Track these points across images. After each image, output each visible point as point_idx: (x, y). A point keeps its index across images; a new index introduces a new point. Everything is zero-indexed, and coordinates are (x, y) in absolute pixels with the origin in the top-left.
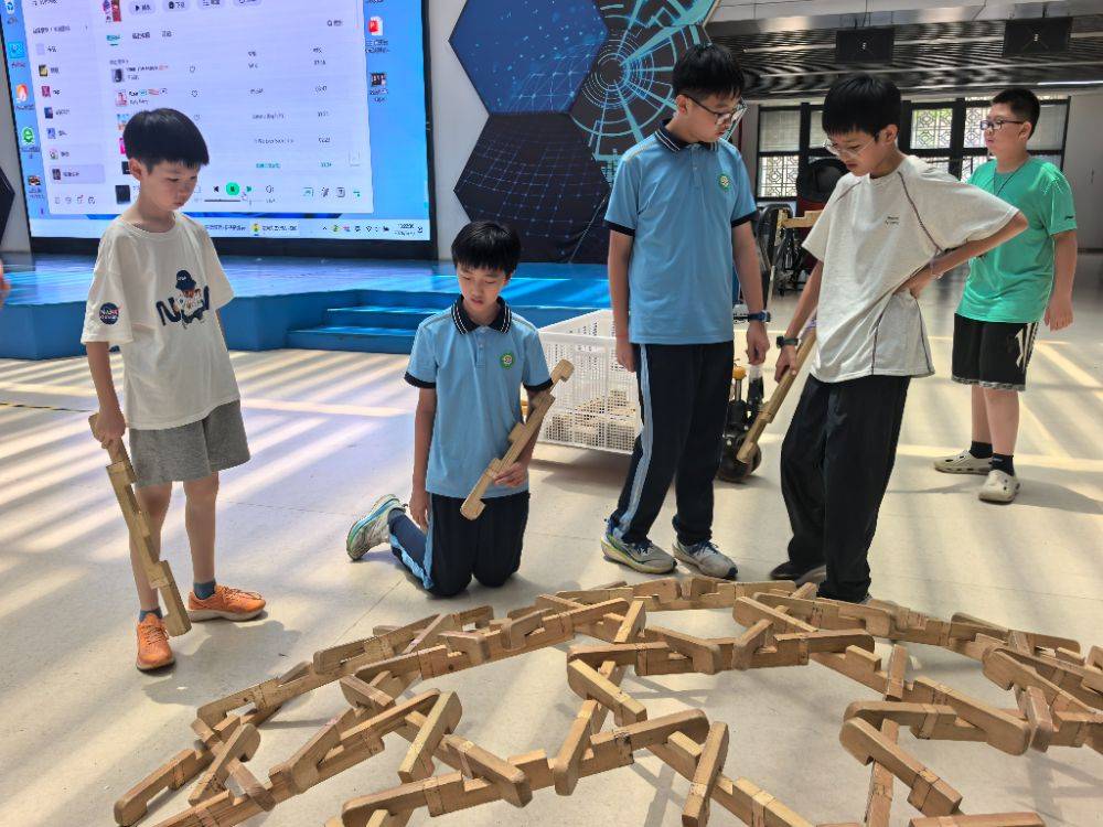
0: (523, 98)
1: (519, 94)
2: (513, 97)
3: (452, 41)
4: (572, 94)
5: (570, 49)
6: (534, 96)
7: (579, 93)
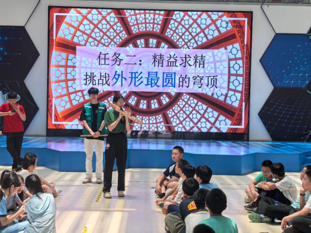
0: (288, 82)
1: (287, 81)
2: (284, 81)
3: (261, 61)
4: (307, 82)
5: (307, 67)
6: (293, 82)
7: (310, 82)
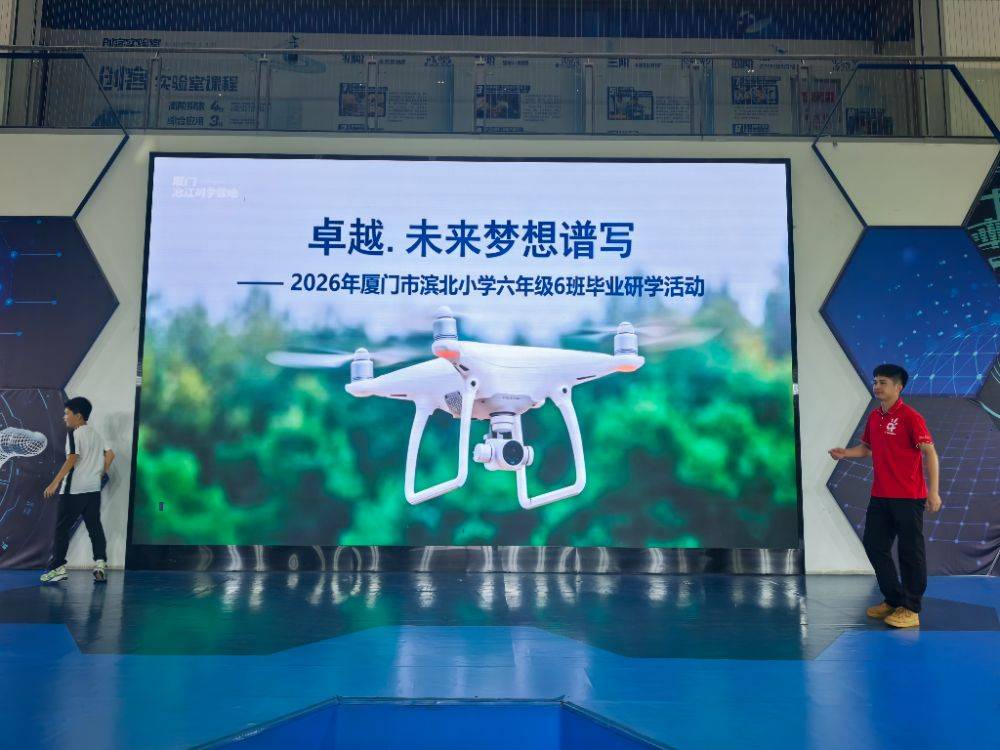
3: (825, 312)
4: (979, 377)
5: (975, 328)
6: (932, 377)
7: (988, 378)
